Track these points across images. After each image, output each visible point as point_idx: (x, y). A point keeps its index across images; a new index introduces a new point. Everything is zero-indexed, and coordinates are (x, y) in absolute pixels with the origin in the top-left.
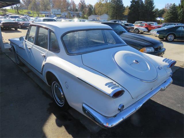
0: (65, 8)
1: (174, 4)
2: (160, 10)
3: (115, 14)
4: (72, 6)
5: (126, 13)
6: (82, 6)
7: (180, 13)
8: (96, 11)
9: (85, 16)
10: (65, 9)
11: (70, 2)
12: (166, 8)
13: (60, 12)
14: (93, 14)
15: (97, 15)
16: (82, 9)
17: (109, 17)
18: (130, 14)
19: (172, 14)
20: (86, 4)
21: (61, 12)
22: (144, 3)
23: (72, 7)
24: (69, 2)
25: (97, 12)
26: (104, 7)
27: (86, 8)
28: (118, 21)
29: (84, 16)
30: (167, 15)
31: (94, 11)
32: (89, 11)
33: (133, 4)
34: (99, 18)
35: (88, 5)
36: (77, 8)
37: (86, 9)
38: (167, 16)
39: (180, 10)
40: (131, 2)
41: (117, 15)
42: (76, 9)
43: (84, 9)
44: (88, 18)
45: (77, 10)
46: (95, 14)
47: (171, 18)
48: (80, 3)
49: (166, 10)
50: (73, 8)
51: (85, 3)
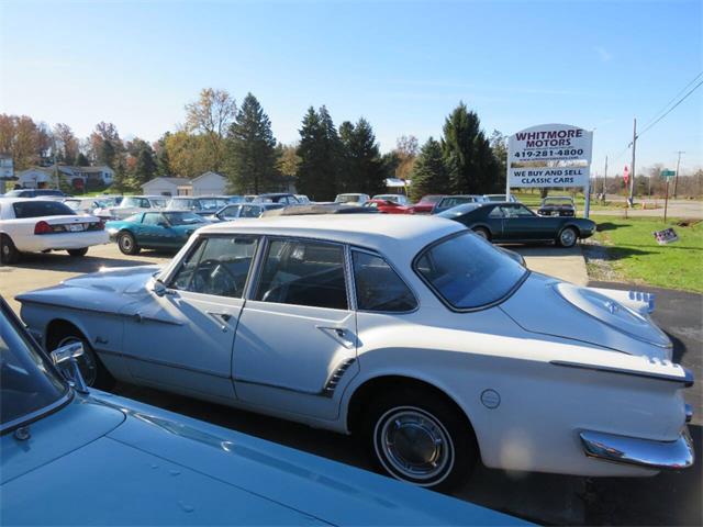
0: (31, 153)
1: (431, 138)
2: (385, 157)
3: (250, 172)
4: (60, 146)
5: (288, 167)
6: (107, 143)
7: (450, 165)
8: (172, 164)
9: (130, 182)
10: (30, 159)
11: (53, 130)
12: (400, 148)
13: (11, 170)
14: (159, 175)
15: (175, 175)
16: (108, 155)
17: (230, 184)
18: (303, 171)
19: (433, 169)
20: (121, 137)
21: (15, 169)
22: (339, 135)
23: (63, 149)
24: (47, 132)
25: (174, 165)
26: (202, 150)
27: (124, 150)
28: (286, 196)
29: (125, 181)
30: (419, 171)
31: (160, 163)
32: (143, 164)
33: (308, 138)
34: (191, 188)
35: (131, 141)
36: (85, 153)
37: (123, 154)
38: (419, 174)
39: (449, 155)
40: (302, 133)
41: (258, 174)
42: (81, 155)
43: (117, 156)
44: (141, 190)
45: (84, 161)
46: (170, 174)
47: (430, 179)
48: (94, 136)
49: (404, 155)
50: (67, 152)
51: (116, 134)
